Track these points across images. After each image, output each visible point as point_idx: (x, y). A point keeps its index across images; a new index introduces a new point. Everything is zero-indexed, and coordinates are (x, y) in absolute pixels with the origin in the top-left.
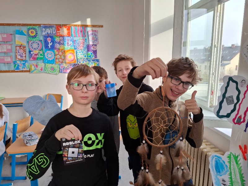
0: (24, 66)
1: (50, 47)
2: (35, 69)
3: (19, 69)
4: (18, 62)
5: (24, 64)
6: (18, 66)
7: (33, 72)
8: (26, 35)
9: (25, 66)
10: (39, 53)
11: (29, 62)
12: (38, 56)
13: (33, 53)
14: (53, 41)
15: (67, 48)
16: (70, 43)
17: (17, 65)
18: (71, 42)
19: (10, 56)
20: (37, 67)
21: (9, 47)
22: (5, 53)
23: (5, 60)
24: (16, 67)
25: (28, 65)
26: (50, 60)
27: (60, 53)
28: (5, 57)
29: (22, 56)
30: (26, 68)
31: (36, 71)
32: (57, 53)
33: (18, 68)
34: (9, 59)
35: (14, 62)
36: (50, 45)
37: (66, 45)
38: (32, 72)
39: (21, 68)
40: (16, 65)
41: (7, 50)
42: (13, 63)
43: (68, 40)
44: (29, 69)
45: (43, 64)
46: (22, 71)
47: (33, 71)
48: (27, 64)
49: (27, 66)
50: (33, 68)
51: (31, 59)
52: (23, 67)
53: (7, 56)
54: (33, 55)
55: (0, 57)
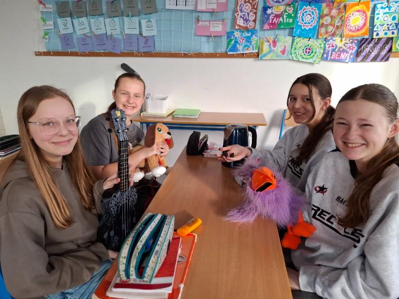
0: (248, 44)
2: (270, 51)
3: (237, 50)
4: (237, 34)
5: (248, 40)
6: (236, 42)
7: (264, 58)
9: (250, 42)
10: (285, 11)
11: (260, 34)
12: (281, 19)
13: (272, 13)
17: (233, 42)
19: (223, 20)
20: (275, 45)
22: (212, 12)
23: (212, 29)
24: (230, 46)
25: (257, 41)
26: (307, 29)
27: (334, 12)
28: (211, 23)
29: (246, 20)
30: (251, 47)
31: (271, 54)
33: (234, 48)
34: (217, 28)
35: (228, 33)
38: (262, 58)
39: (241, 49)
40: (232, 40)
41: (219, 4)
42: (226, 37)
44: (257, 51)
45: (290, 39)
46: (242, 56)
47: (265, 56)
48: (254, 39)
49: (254, 43)
50: (266, 48)
51: (266, 26)
52: (245, 46)
53: (215, 21)
54: (271, 17)
55: (200, 23)
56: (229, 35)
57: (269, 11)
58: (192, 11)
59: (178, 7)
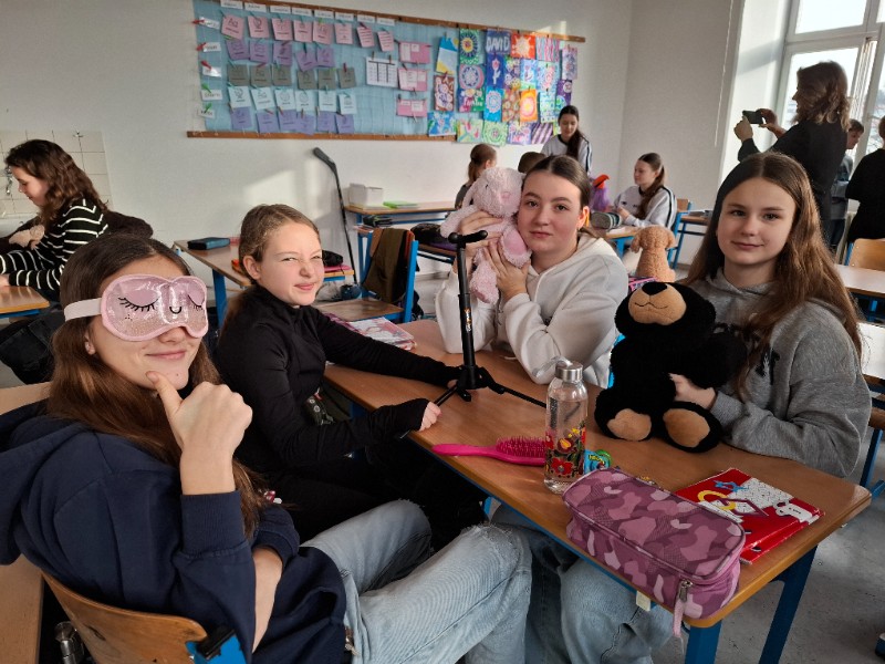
0: (447, 126)
1: (495, 82)
2: (467, 134)
3: (438, 132)
4: (437, 115)
5: (447, 121)
6: (436, 124)
7: (462, 141)
8: (454, 50)
9: (449, 125)
10: (476, 94)
11: (457, 116)
12: (473, 102)
13: (465, 96)
14: (502, 69)
15: (525, 84)
16: (531, 73)
17: (433, 124)
18: (533, 72)
19: (424, 100)
20: (469, 128)
21: (422, 78)
22: (413, 91)
23: (413, 109)
24: (431, 128)
25: (454, 123)
26: (494, 112)
27: (512, 98)
28: (412, 102)
29: (444, 102)
30: (450, 130)
31: (467, 137)
32: (506, 96)
33: (435, 131)
34: (418, 108)
35: (429, 114)
36: (496, 75)
37: (523, 78)
38: (459, 141)
39: (441, 131)
40: (432, 121)
41: (418, 83)
42: (427, 118)
43: (527, 67)
44: (455, 134)
45: (481, 121)
46: (442, 138)
47: (462, 138)
48: (452, 121)
49: (452, 125)
50: (462, 130)
51: (462, 109)
52: (445, 128)
53: (416, 100)
54: (465, 99)
55: (402, 102)
56: (429, 116)
57: (463, 94)
58: (393, 89)
59: (380, 84)
